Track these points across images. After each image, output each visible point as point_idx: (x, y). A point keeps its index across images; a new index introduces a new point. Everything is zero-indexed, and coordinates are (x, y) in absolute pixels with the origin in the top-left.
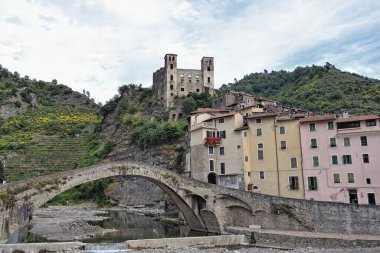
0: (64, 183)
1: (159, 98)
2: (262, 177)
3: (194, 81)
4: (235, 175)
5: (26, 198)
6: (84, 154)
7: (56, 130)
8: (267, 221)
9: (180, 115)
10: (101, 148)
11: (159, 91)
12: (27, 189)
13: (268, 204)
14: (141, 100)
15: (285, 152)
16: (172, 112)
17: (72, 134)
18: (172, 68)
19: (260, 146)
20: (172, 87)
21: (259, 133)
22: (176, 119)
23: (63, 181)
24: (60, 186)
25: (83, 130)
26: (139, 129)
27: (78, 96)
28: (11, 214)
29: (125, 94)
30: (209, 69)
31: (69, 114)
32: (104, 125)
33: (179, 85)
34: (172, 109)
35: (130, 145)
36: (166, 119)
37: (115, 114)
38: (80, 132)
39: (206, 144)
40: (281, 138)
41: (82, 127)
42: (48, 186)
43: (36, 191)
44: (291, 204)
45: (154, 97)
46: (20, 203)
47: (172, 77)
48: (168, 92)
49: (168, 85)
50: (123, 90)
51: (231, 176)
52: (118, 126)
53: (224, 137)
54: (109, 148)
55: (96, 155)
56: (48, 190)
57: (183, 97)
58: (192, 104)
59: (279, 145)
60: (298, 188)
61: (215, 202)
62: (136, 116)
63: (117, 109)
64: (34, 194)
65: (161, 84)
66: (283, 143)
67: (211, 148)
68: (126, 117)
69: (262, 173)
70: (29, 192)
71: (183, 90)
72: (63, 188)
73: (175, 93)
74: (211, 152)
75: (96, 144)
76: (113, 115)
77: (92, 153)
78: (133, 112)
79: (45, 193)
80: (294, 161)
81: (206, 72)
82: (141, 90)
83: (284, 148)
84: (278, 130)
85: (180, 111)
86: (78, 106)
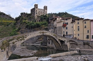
0: (26, 37)
1: (33, 16)
2: (79, 35)
3: (42, 12)
4: (71, 35)
5: (13, 43)
6: (12, 30)
7: (3, 24)
8: (81, 47)
9: (39, 21)
10: (17, 29)
11: (33, 14)
12: (13, 40)
13: (82, 42)
14: (27, 17)
15: (86, 29)
16: (37, 20)
17: (8, 25)
18: (37, 8)
19: (79, 27)
20: (37, 13)
21: (78, 23)
22: (38, 22)
23: (25, 37)
24: (25, 38)
25: (11, 24)
26: (28, 24)
27: (7, 16)
28: (8, 49)
29: (22, 15)
30: (46, 9)
31: (5, 20)
32: (17, 23)
33: (38, 13)
34: (37, 19)
35: (26, 28)
36: (35, 22)
37: (20, 20)
38: (10, 25)
39: (63, 26)
40: (85, 25)
41: (10, 24)
42: (21, 39)
43: (16, 40)
44: (89, 42)
45: (31, 16)
46: (11, 45)
47: (37, 10)
48: (36, 15)
49: (36, 13)
50: (22, 14)
51: (69, 35)
52: (21, 23)
53: (68, 24)
54: (19, 29)
55: (16, 31)
56: (21, 40)
57: (40, 16)
58: (43, 18)
59: (84, 27)
60: (89, 38)
61: (67, 42)
62: (27, 21)
63: (20, 19)
64: (16, 41)
65: (33, 12)
66: (85, 26)
67: (64, 27)
68: (24, 21)
69: (79, 34)
70: (14, 41)
71: (39, 14)
72: (26, 39)
73: (38, 15)
74: (64, 29)
75: (15, 28)
76: (19, 21)
77: (14, 30)
78: (25, 20)
79: (20, 41)
80: (88, 31)
81: (45, 10)
82: (27, 14)
83: (85, 27)
84: (84, 22)
85: (39, 20)
86: (8, 18)
